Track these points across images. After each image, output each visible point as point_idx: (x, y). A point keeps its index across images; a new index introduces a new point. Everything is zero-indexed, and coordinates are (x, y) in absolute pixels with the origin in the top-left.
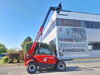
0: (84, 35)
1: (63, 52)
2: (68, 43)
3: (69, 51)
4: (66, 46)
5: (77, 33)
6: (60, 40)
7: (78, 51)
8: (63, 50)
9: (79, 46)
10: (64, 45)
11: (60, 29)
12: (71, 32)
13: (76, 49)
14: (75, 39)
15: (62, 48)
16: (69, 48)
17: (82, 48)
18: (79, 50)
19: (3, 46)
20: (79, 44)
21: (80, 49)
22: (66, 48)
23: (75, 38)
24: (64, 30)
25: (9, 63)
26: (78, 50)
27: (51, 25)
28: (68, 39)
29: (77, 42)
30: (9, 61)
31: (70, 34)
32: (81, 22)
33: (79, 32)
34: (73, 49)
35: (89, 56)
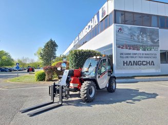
0: (156, 39)
1: (124, 65)
2: (131, 51)
3: (131, 65)
4: (127, 57)
5: (146, 37)
6: (119, 47)
7: (145, 65)
8: (124, 63)
9: (147, 57)
10: (124, 56)
11: (120, 29)
12: (136, 35)
13: (143, 62)
14: (142, 46)
15: (122, 60)
16: (132, 60)
17: (151, 60)
18: (147, 63)
19: (6, 54)
20: (148, 54)
22: (128, 60)
23: (142, 44)
24: (126, 31)
26: (146, 63)
27: (101, 22)
28: (132, 46)
29: (145, 50)
31: (136, 38)
33: (148, 34)
34: (139, 61)
35: (160, 72)
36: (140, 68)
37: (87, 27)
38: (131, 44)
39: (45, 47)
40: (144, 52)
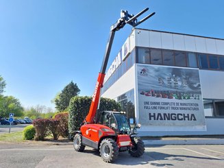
0: (195, 84)
1: (150, 119)
3: (161, 119)
4: (155, 108)
5: (181, 80)
6: (142, 93)
7: (182, 119)
8: (150, 116)
9: (185, 109)
10: (150, 106)
11: (144, 70)
12: (166, 77)
13: (178, 115)
14: (174, 93)
15: (148, 111)
16: (162, 112)
17: (190, 113)
18: (185, 117)
20: (185, 104)
21: (186, 115)
22: (157, 112)
23: (175, 90)
24: (152, 73)
25: (37, 140)
26: (182, 117)
28: (161, 92)
29: (181, 99)
30: (36, 136)
31: (166, 82)
32: (189, 55)
33: (184, 77)
34: (172, 114)
35: (206, 130)
36: (174, 124)
37: (111, 67)
38: (159, 90)
39: (63, 92)
40: (179, 101)
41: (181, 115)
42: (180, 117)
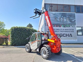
0: (73, 20)
1: (50, 36)
7: (65, 36)
9: (67, 31)
12: (59, 17)
13: (63, 34)
14: (63, 24)
15: (49, 33)
17: (69, 33)
18: (67, 35)
20: (67, 30)
21: (67, 34)
24: (52, 16)
26: (65, 35)
28: (56, 24)
29: (65, 27)
31: (58, 20)
32: (71, 6)
33: (68, 17)
35: (77, 41)
38: (55, 23)
40: (64, 28)
41: (65, 34)
42: (64, 35)
